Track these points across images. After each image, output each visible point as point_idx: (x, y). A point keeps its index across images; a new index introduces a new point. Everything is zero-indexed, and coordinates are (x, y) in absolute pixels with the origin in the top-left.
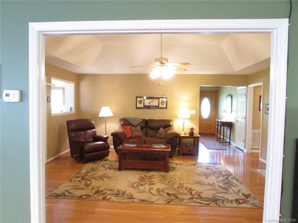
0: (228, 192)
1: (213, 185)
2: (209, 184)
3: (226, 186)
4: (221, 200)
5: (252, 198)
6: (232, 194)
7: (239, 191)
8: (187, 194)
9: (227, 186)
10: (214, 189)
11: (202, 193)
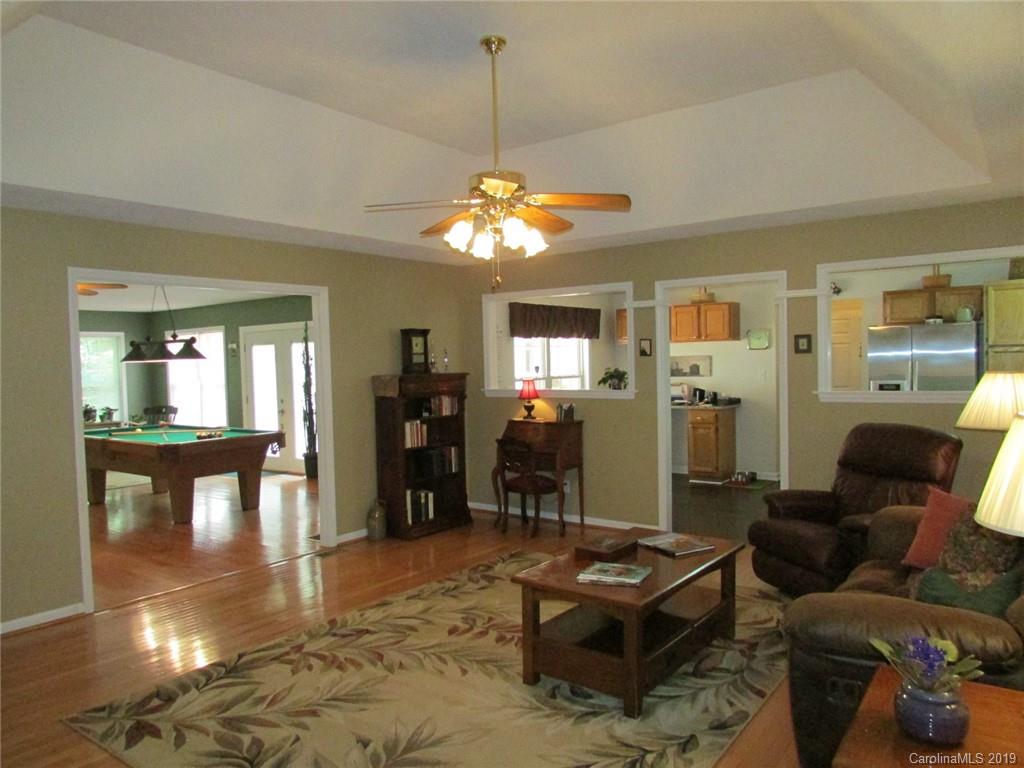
0: (213, 713)
1: (296, 720)
2: (314, 713)
3: (246, 739)
4: (218, 679)
5: (121, 732)
6: (198, 714)
7: (180, 741)
8: (328, 650)
9: (240, 742)
10: (273, 702)
11: (294, 672)
